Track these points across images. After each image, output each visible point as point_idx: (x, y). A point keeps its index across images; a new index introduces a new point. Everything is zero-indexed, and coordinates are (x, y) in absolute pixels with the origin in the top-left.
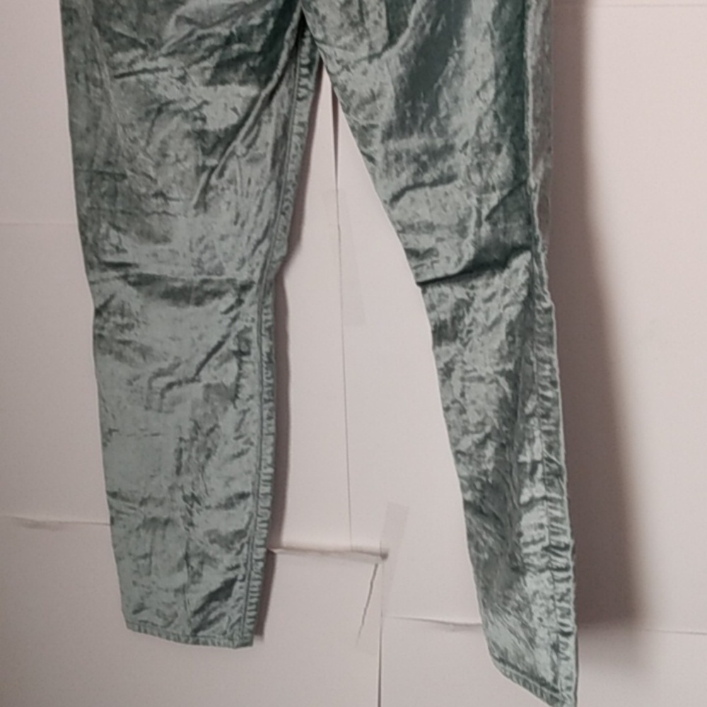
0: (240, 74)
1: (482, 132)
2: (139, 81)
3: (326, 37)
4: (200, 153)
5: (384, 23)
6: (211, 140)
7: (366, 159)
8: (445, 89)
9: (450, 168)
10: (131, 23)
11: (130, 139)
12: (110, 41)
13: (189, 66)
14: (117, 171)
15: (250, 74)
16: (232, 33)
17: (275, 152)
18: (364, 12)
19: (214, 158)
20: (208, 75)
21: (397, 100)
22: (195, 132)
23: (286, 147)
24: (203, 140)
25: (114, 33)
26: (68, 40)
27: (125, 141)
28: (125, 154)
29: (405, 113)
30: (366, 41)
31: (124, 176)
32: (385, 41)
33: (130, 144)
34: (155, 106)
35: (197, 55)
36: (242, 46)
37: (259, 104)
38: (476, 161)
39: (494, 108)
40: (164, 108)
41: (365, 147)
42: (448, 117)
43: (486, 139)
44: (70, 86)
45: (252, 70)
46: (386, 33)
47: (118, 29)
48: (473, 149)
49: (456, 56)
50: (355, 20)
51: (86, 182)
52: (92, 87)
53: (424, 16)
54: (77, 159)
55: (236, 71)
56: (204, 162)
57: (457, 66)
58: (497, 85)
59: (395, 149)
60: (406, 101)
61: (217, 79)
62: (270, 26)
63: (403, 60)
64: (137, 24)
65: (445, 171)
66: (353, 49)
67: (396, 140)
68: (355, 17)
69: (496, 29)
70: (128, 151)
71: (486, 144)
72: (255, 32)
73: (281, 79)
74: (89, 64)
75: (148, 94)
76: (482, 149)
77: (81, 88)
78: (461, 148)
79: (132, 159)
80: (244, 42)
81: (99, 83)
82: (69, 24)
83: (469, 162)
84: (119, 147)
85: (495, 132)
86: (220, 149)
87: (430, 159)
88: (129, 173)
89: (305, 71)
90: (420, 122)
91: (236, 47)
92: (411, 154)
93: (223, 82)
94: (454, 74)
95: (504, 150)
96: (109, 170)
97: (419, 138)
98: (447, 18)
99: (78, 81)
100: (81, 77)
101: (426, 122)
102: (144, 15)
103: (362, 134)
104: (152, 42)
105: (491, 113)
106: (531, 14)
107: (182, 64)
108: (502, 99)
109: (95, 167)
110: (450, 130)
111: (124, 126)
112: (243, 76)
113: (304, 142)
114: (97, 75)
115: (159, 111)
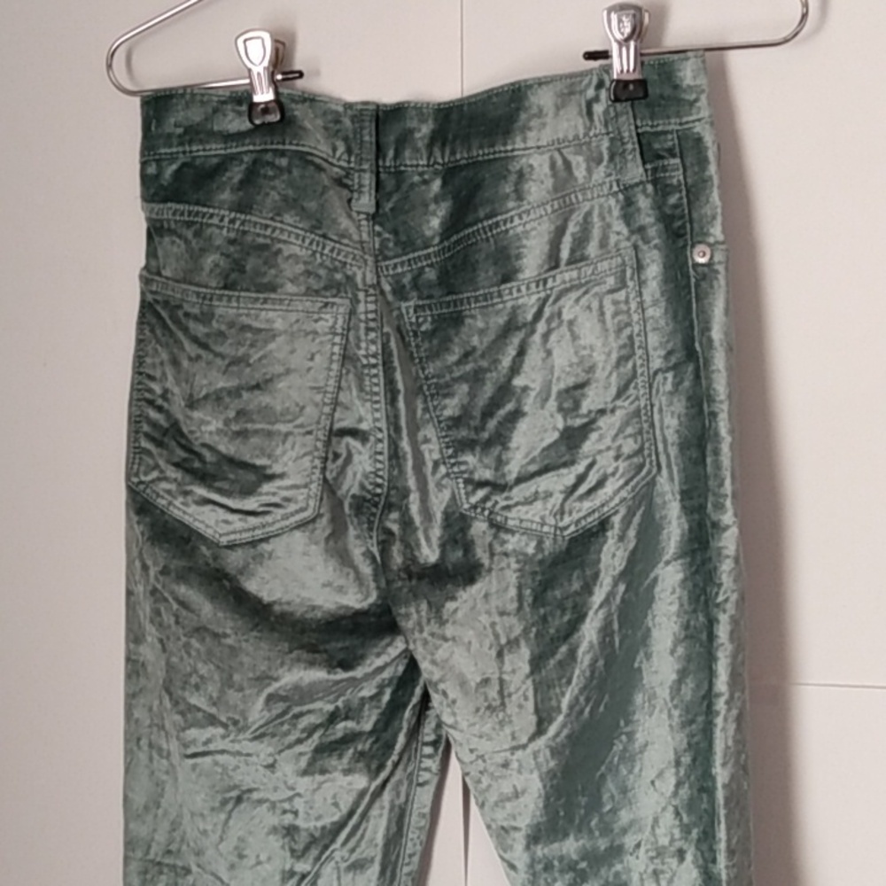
0: (345, 760)
1: (658, 831)
2: (216, 763)
3: (456, 722)
4: (288, 854)
5: (530, 705)
6: (303, 839)
7: (505, 864)
8: (609, 778)
9: (617, 874)
10: (211, 697)
11: (198, 829)
12: (182, 713)
13: (281, 752)
14: (180, 863)
15: (358, 761)
16: (337, 708)
17: (386, 854)
18: (506, 693)
19: (305, 863)
20: (303, 762)
21: (547, 798)
22: (284, 828)
23: (401, 845)
24: (293, 840)
25: (189, 704)
26: (131, 697)
27: (193, 830)
28: (192, 844)
29: (558, 812)
30: (508, 730)
31: (188, 871)
32: (532, 729)
33: (199, 835)
34: (234, 794)
35: (292, 738)
36: (350, 724)
37: (367, 798)
38: (652, 867)
39: (674, 803)
40: (245, 796)
41: (505, 851)
42: (614, 811)
43: (664, 841)
44: (128, 752)
45: (361, 755)
46: (533, 719)
47: (194, 700)
48: (647, 851)
49: (624, 738)
50: (494, 704)
51: (139, 873)
52: (155, 756)
53: (582, 699)
54: (130, 843)
55: (340, 757)
56: (292, 866)
57: (625, 750)
58: (677, 773)
59: (544, 855)
60: (558, 799)
61: (315, 765)
62: (386, 698)
63: (555, 752)
64: (219, 698)
65: (611, 879)
66: (490, 739)
67: (546, 845)
68: (494, 700)
69: (676, 707)
70: (195, 842)
71: (664, 847)
72: (367, 706)
73: (396, 765)
74: (155, 729)
75: (225, 777)
76: (660, 853)
77: (143, 756)
78: (631, 850)
79: (199, 853)
80: (353, 719)
81: (165, 754)
82: (134, 677)
83: (642, 868)
84: (185, 833)
85: (677, 834)
86: (314, 852)
87: (590, 866)
88: (194, 868)
89: (428, 750)
90: (577, 821)
91: (341, 725)
92: (565, 862)
93: (323, 772)
94: (622, 758)
95: (689, 857)
96: (167, 861)
97: (577, 840)
98: (611, 697)
99: (139, 748)
100: (144, 742)
101: (585, 820)
102: (226, 690)
103: (501, 834)
104: (236, 723)
105: (671, 809)
106: (719, 721)
107: (270, 750)
108: (685, 792)
109: (151, 856)
110: (617, 827)
111: (193, 814)
112: (349, 763)
113: (423, 837)
114: (165, 746)
115: (239, 800)
